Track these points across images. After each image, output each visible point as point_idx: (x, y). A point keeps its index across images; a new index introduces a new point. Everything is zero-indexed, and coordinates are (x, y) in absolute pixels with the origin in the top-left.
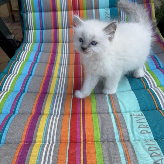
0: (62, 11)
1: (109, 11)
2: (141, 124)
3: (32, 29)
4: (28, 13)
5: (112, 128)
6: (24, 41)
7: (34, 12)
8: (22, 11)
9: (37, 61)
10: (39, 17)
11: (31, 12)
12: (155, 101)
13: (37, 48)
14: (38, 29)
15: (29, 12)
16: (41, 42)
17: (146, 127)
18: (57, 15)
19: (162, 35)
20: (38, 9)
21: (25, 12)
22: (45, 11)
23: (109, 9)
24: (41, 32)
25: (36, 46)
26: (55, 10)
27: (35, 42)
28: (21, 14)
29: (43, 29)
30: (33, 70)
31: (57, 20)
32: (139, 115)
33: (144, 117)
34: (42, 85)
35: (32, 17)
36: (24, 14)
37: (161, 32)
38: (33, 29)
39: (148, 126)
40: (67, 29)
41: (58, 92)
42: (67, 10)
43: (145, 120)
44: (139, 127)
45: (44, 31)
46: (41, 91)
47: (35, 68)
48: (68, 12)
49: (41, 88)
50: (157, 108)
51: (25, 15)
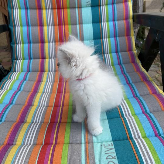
0: (49, 42)
1: (93, 43)
3: (20, 59)
4: (18, 44)
6: (12, 70)
7: (23, 43)
8: (12, 43)
9: (20, 89)
10: (27, 48)
11: (21, 44)
13: (23, 77)
14: (26, 59)
15: (19, 44)
16: (29, 71)
17: (114, 158)
18: (45, 46)
20: (27, 41)
22: (34, 43)
23: (93, 41)
24: (29, 61)
25: (23, 75)
26: (42, 42)
27: (22, 71)
28: (11, 45)
29: (31, 59)
30: (14, 98)
31: (44, 50)
32: (109, 145)
33: (113, 147)
34: (20, 114)
35: (21, 48)
36: (13, 45)
38: (22, 58)
39: (116, 157)
40: (54, 59)
41: (35, 121)
42: (54, 42)
44: (107, 158)
45: (32, 60)
46: (18, 120)
47: (17, 97)
48: (55, 43)
49: (19, 117)
51: (14, 46)
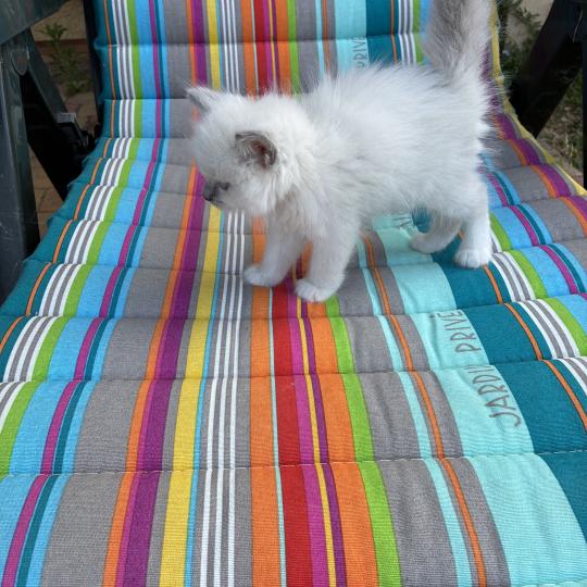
0: (221, 42)
1: (366, 46)
2: (458, 331)
3: (128, 95)
4: (118, 45)
5: (384, 342)
6: (106, 132)
7: (136, 43)
8: (97, 39)
9: (153, 187)
10: (151, 60)
11: (127, 44)
12: (494, 282)
13: (150, 153)
14: (148, 98)
15: (121, 44)
16: (160, 135)
17: (470, 337)
18: (209, 54)
19: (520, 119)
20: (148, 35)
21: (106, 44)
22: (171, 42)
23: (366, 41)
24: (158, 104)
25: (147, 146)
26: (200, 39)
27: (139, 135)
28: (96, 47)
29: (164, 98)
30: (146, 210)
31: (208, 69)
32: (453, 315)
34: (180, 249)
35: (128, 59)
36: (104, 49)
37: (517, 113)
38: (134, 95)
39: (476, 336)
42: (238, 42)
43: (468, 323)
44: (452, 339)
45: (168, 102)
46: (179, 265)
47: (152, 206)
48: (241, 46)
49: (179, 256)
50: (500, 299)
51: (107, 51)
